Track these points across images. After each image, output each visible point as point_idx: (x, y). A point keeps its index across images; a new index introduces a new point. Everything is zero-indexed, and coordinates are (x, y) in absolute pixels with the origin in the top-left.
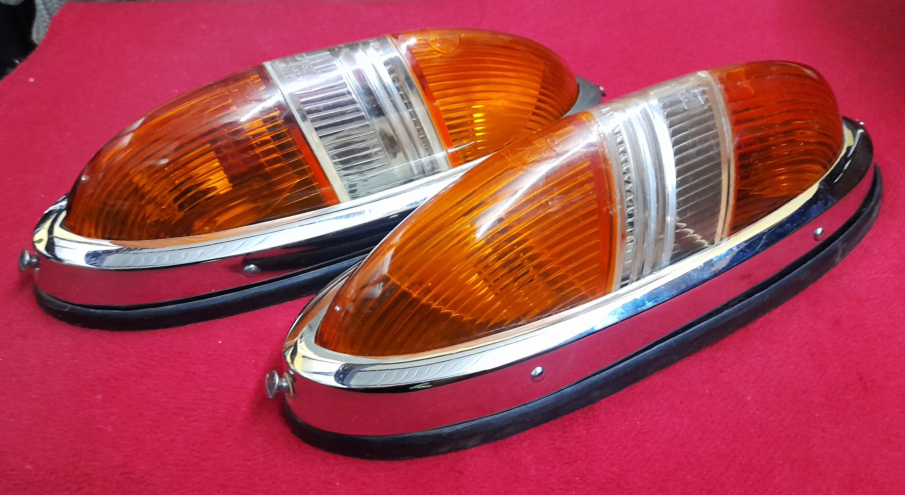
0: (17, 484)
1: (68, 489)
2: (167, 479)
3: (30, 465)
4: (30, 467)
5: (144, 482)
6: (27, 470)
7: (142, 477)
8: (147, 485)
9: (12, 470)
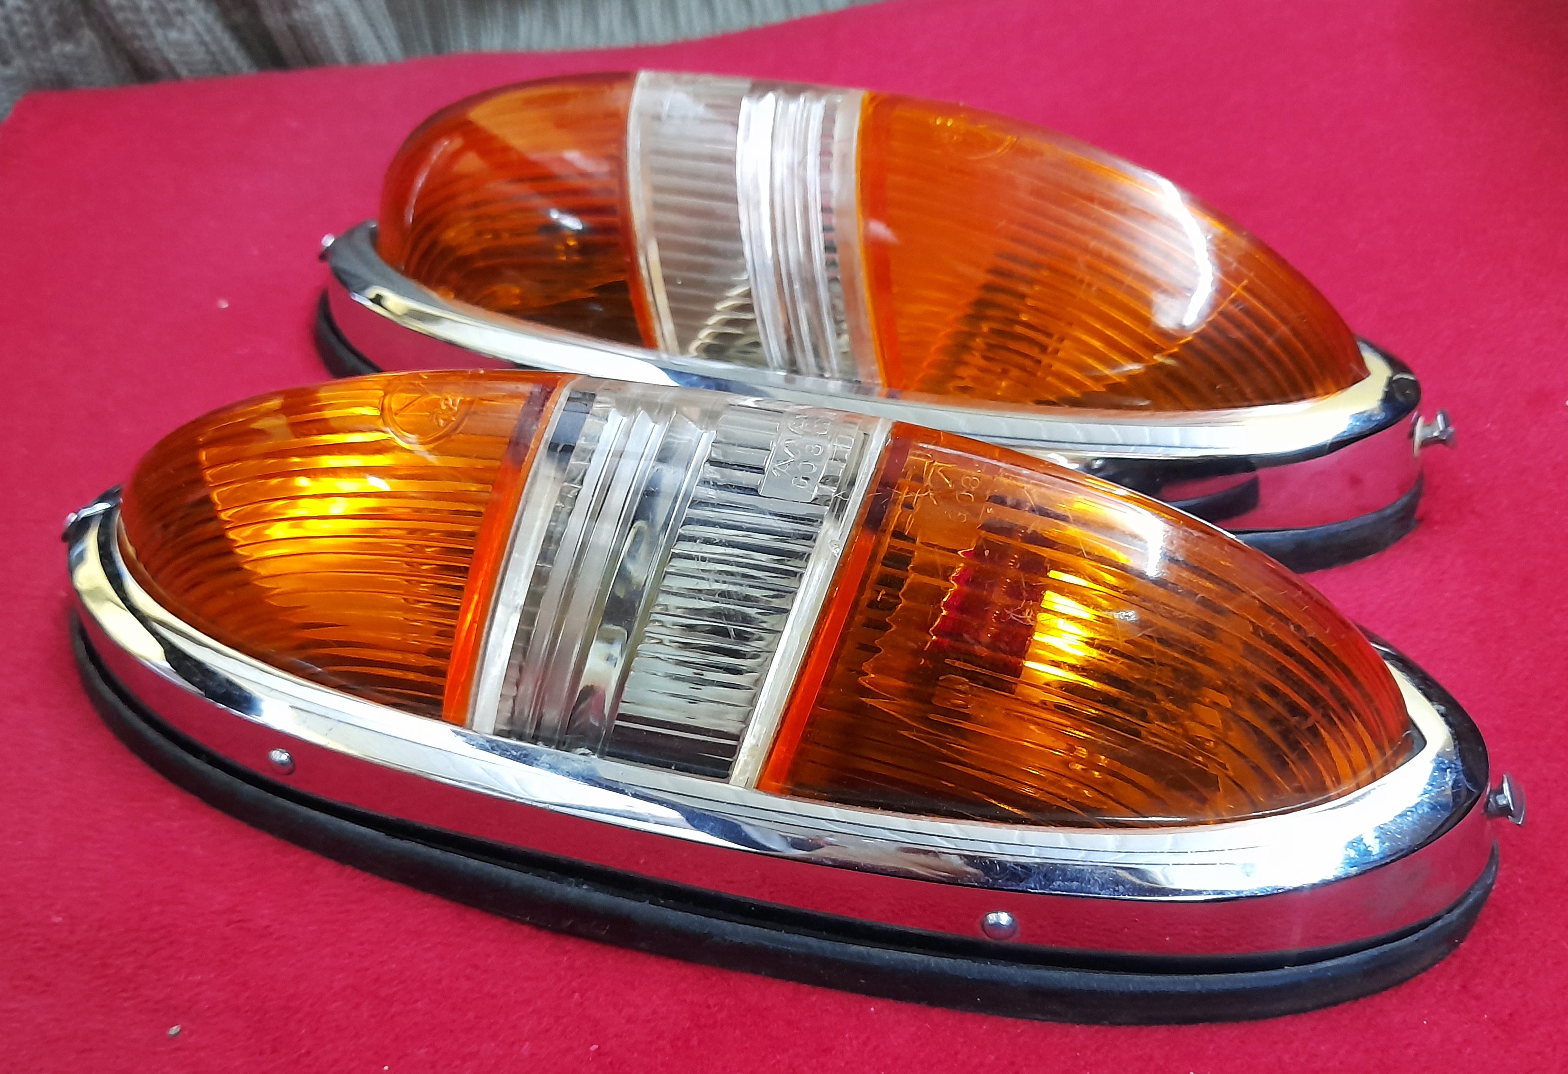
0: (40, 949)
1: (134, 951)
2: (311, 928)
3: (60, 916)
4: (60, 919)
5: (271, 934)
6: (55, 924)
7: (268, 927)
8: (278, 939)
9: (27, 925)
